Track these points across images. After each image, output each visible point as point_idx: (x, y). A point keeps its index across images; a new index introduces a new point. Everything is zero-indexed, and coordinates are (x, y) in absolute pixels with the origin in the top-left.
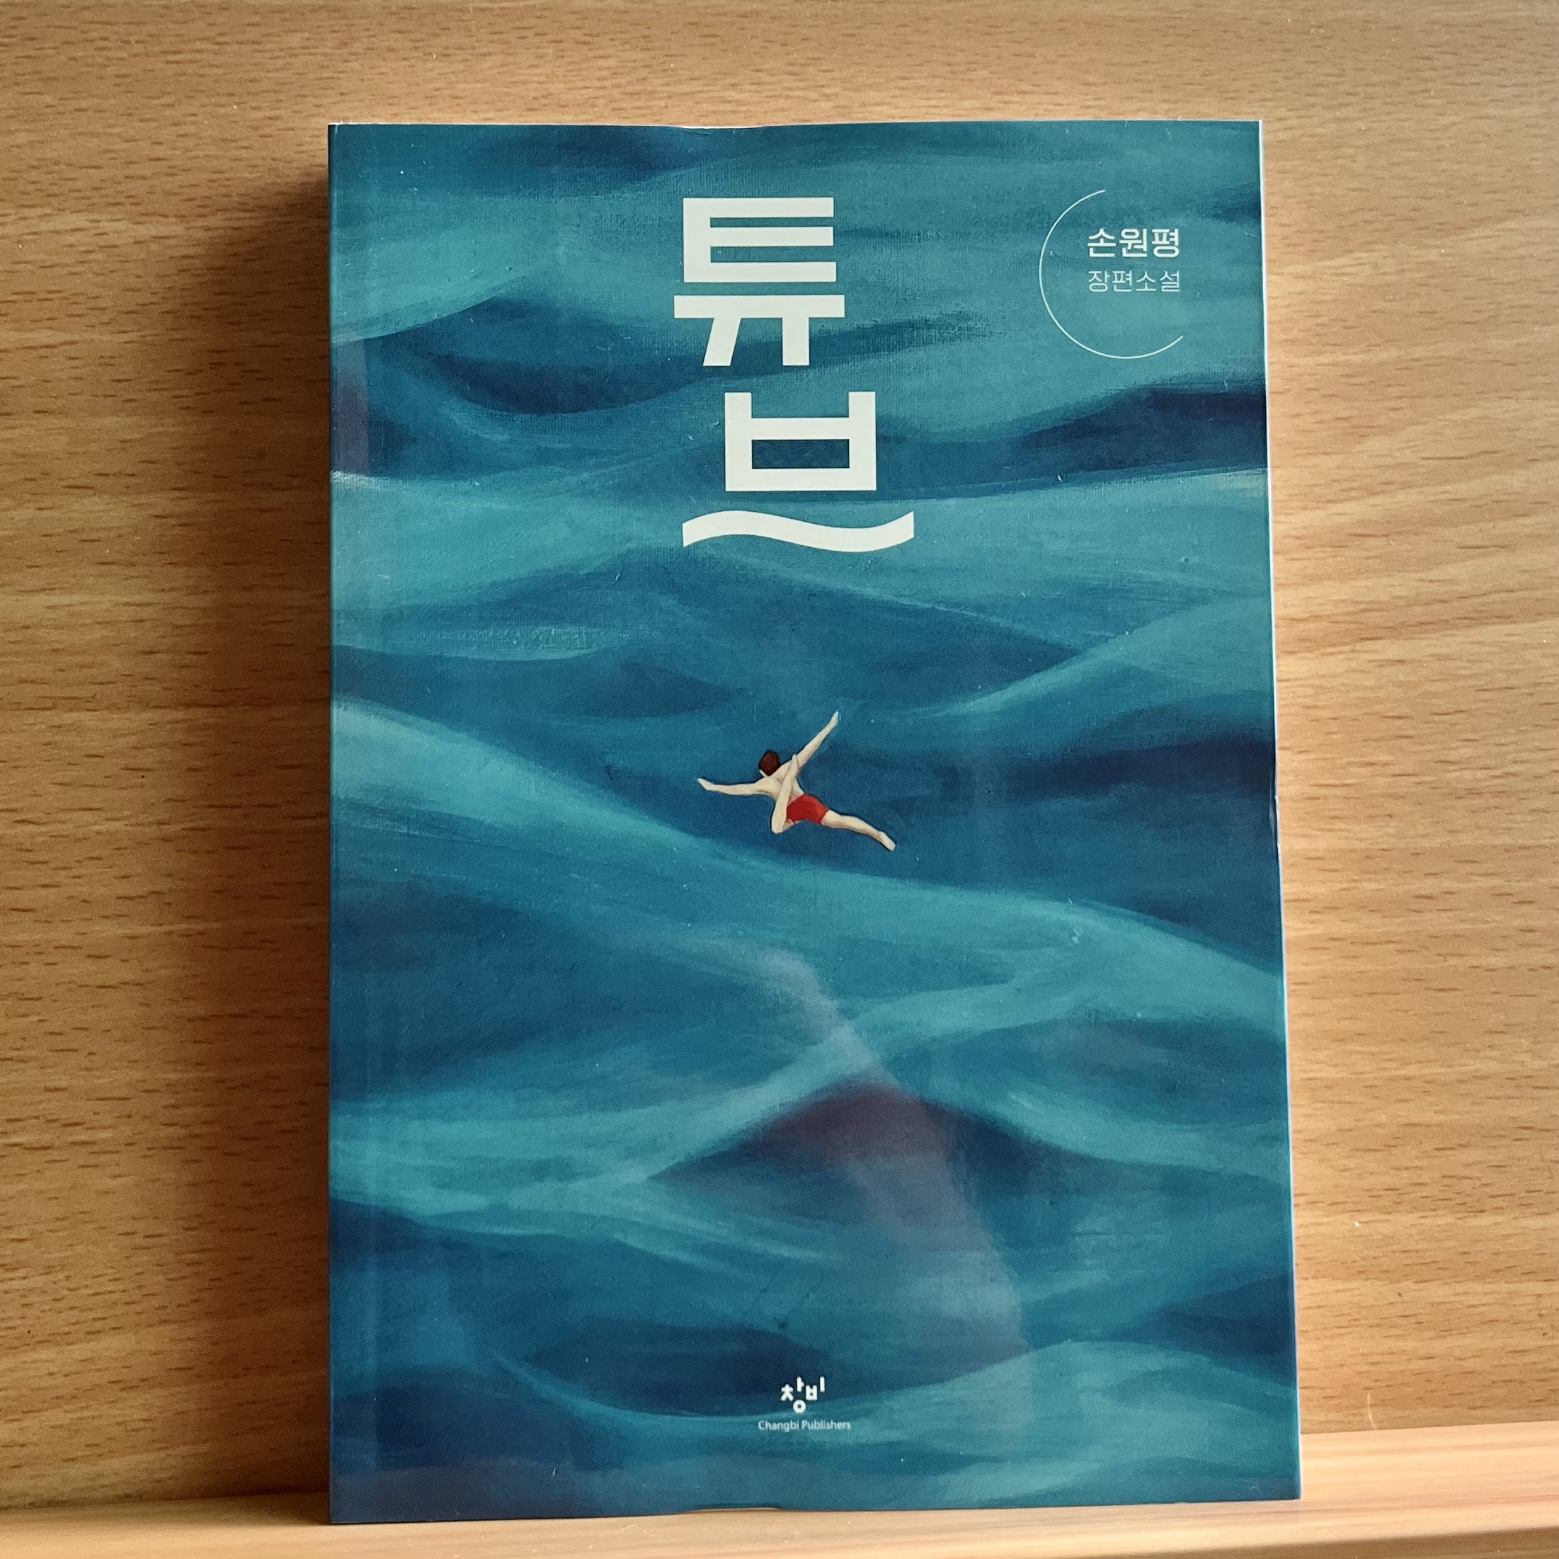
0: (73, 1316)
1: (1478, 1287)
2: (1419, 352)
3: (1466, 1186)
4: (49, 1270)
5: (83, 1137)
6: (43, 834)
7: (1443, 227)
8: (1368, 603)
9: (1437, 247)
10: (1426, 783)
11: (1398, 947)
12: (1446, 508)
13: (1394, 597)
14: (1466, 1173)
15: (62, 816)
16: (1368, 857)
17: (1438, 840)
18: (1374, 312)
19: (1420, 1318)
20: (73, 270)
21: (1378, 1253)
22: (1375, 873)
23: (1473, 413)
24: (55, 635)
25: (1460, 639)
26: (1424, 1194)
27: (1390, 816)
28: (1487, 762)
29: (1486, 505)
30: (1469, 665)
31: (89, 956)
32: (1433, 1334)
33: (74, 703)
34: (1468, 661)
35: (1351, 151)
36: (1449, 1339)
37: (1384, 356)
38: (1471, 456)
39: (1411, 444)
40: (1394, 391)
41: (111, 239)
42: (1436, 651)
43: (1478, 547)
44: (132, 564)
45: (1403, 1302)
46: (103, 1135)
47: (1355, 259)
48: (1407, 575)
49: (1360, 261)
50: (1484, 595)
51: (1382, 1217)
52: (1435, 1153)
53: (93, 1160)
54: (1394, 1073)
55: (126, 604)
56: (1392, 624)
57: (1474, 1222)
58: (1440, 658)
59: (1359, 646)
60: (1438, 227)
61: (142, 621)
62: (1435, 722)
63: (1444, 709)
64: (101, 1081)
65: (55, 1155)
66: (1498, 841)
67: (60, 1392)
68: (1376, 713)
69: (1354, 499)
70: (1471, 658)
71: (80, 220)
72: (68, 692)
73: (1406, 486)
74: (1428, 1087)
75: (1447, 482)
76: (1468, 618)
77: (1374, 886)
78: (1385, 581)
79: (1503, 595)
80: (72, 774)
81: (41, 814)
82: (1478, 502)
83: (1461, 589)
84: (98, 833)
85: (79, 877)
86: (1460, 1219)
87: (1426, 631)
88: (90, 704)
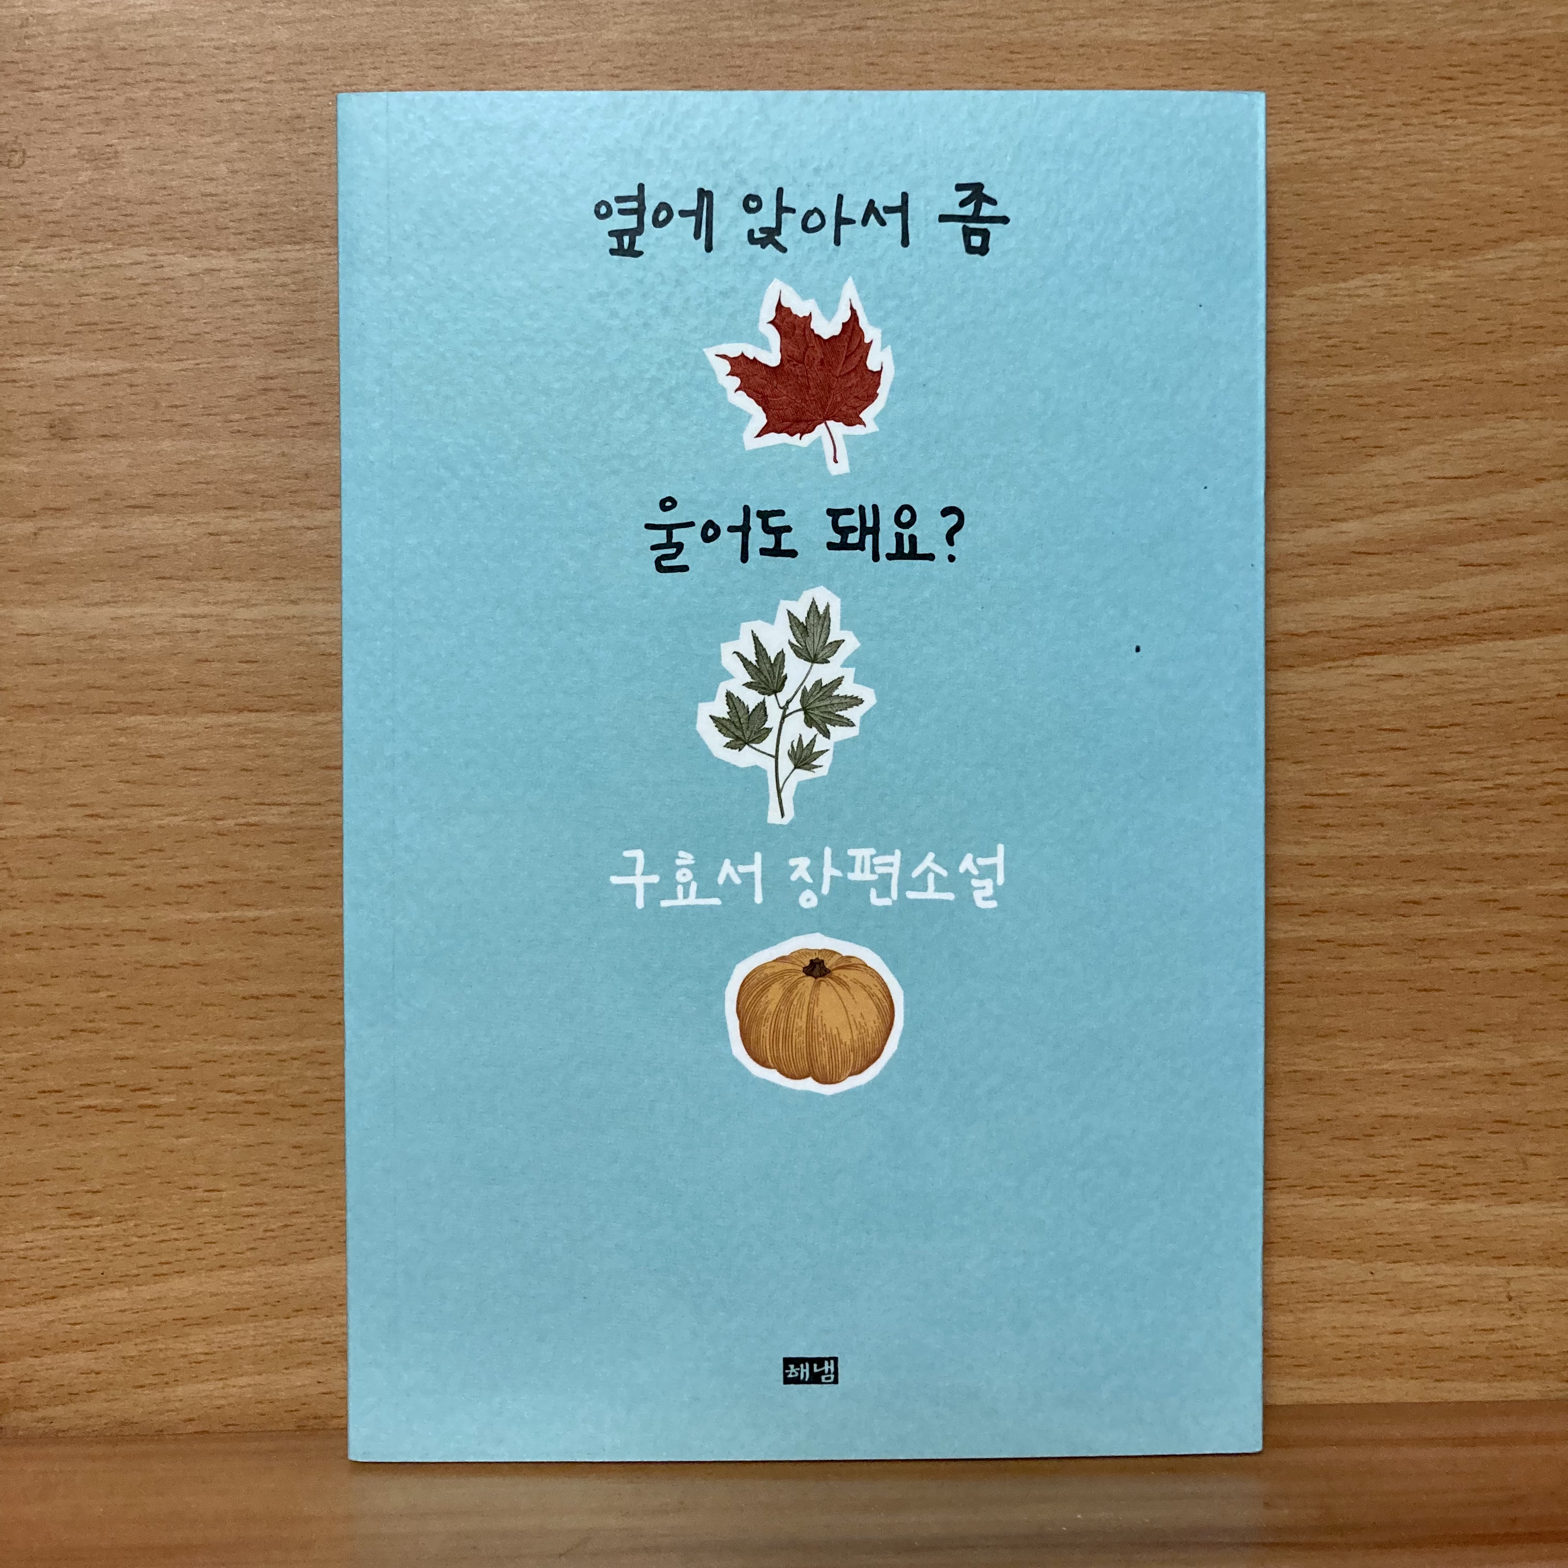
0: (144, 1260)
1: (1447, 1269)
2: (1428, 373)
3: (1442, 1174)
4: (120, 1219)
5: (149, 1102)
6: (110, 827)
7: (1458, 248)
8: (1368, 619)
9: (1450, 268)
10: (1418, 793)
11: (1385, 949)
12: (1451, 527)
13: (1395, 614)
14: (1441, 1162)
15: (128, 811)
16: (1358, 864)
17: (1428, 848)
18: (1385, 333)
19: (1391, 1296)
20: (133, 302)
21: (1352, 1233)
22: (1364, 878)
23: (1483, 432)
24: (120, 645)
25: (1457, 655)
26: (1399, 1181)
27: (1382, 825)
28: (1480, 773)
29: (1490, 524)
30: (1464, 680)
31: (154, 939)
32: (1403, 1310)
33: (137, 707)
34: (1466, 677)
35: (1368, 173)
36: (1418, 1316)
37: (1394, 376)
38: (1477, 476)
39: (1419, 463)
40: (1404, 411)
41: (167, 272)
42: (1433, 665)
43: (1481, 565)
44: (188, 579)
45: (1374, 1281)
46: (166, 1099)
47: (1369, 281)
48: (1407, 591)
49: (1374, 283)
50: (1485, 611)
51: (1359, 1201)
52: (1412, 1143)
53: (160, 1122)
54: (1375, 1067)
55: (184, 616)
56: (1392, 640)
57: (1447, 1208)
58: (1438, 673)
59: (1358, 661)
60: (1453, 248)
61: (198, 632)
62: (1430, 736)
63: (1439, 722)
64: (165, 1051)
65: (123, 1117)
66: (1489, 849)
67: (131, 1328)
68: (1371, 726)
69: (1358, 517)
70: (1468, 673)
71: (139, 254)
72: (130, 697)
73: (1410, 505)
74: (1408, 1081)
75: (1451, 500)
76: (1466, 634)
77: (1362, 891)
78: (1387, 597)
79: (1504, 612)
80: (136, 772)
81: (107, 810)
82: (1482, 521)
83: (1461, 606)
84: (160, 827)
85: (142, 867)
86: (1432, 1205)
87: (1426, 647)
88: (149, 708)
